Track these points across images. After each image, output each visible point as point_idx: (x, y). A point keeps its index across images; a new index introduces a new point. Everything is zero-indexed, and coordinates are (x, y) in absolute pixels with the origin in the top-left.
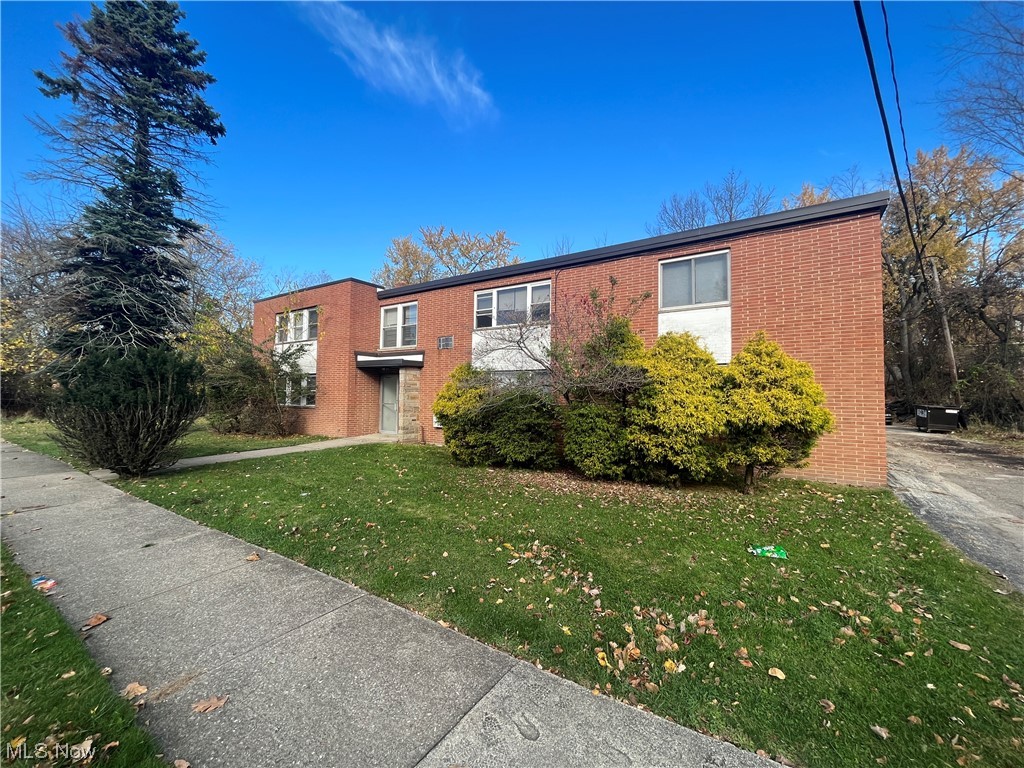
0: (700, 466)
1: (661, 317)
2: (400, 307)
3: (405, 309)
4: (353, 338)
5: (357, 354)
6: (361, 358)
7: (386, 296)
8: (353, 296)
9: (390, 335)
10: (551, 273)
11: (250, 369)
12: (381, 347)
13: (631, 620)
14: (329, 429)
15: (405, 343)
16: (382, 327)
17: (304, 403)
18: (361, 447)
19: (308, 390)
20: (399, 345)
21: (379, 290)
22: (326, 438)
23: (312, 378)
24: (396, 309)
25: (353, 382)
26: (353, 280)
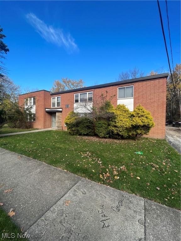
0: (126, 135)
1: (118, 100)
2: (56, 97)
3: (57, 98)
4: (45, 105)
5: (45, 109)
6: (47, 110)
7: (52, 94)
8: (44, 94)
9: (54, 104)
10: (93, 90)
11: (18, 112)
12: (52, 107)
13: (108, 169)
14: (39, 127)
15: (57, 106)
16: (52, 102)
17: (32, 121)
18: (47, 131)
19: (34, 118)
20: (56, 106)
21: (51, 93)
22: (38, 129)
23: (34, 115)
24: (55, 98)
25: (45, 116)
26: (44, 90)
